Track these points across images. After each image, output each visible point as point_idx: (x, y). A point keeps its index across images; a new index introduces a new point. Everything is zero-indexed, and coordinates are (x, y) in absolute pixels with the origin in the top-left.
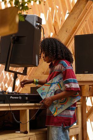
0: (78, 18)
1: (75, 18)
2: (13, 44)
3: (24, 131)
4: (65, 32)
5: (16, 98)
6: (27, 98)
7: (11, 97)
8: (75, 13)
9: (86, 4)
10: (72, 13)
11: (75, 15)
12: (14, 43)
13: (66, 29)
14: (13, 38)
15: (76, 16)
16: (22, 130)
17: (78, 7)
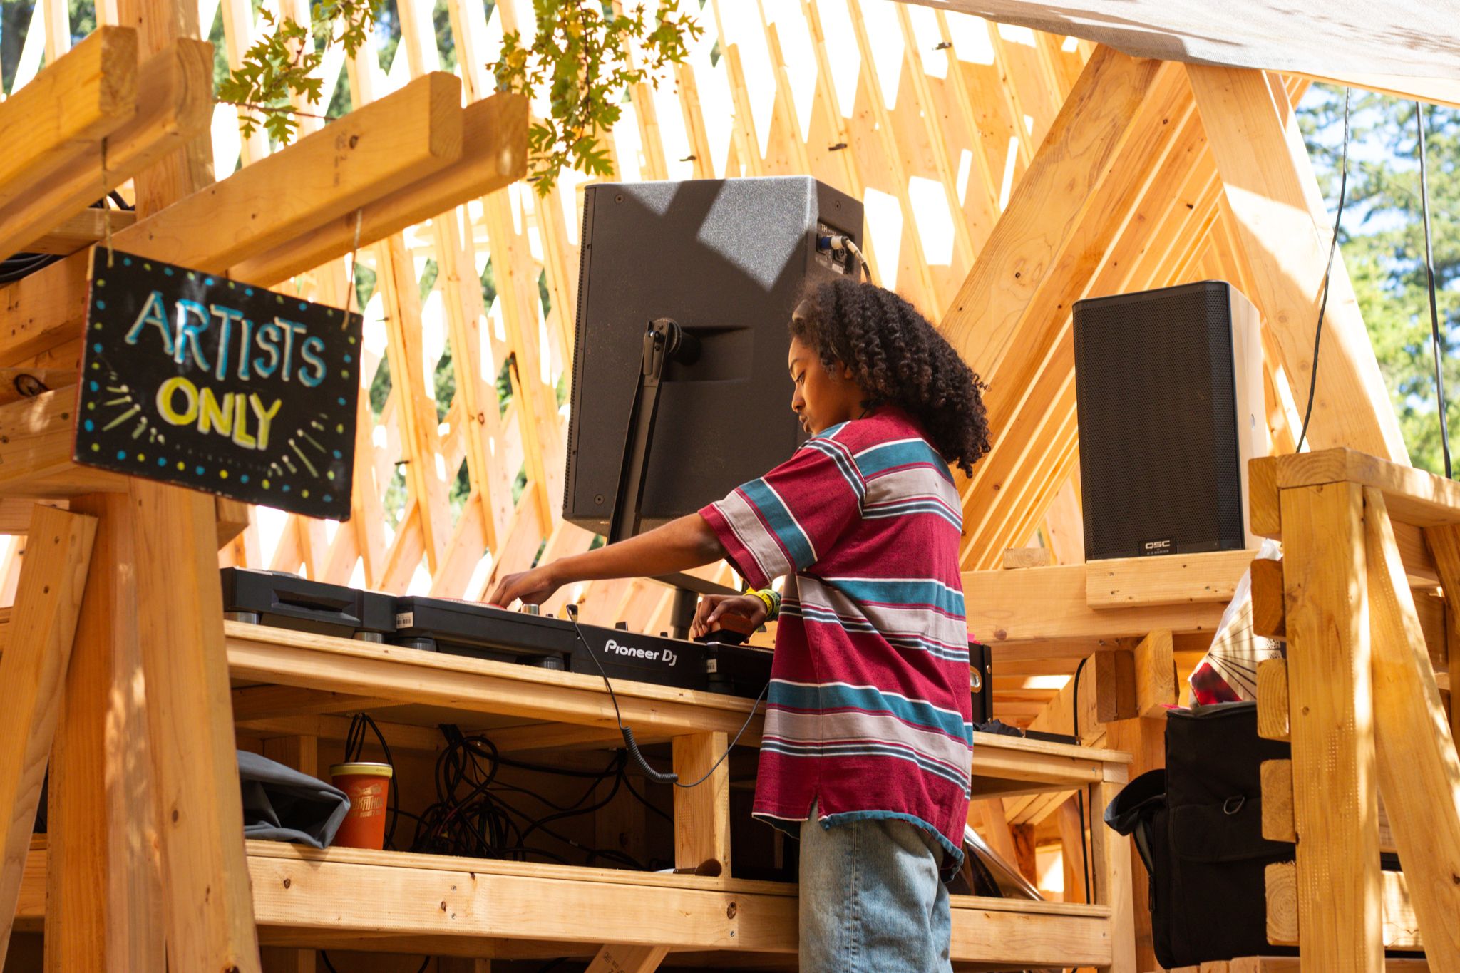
0: (1090, 185)
1: (1072, 186)
2: (656, 383)
3: (697, 866)
4: (1007, 280)
5: (640, 653)
6: (713, 666)
7: (611, 645)
8: (1076, 148)
9: (1148, 80)
10: (1051, 148)
11: (1074, 165)
12: (666, 374)
13: (1017, 264)
14: (659, 338)
15: (1082, 168)
16: (684, 857)
17: (1091, 105)
